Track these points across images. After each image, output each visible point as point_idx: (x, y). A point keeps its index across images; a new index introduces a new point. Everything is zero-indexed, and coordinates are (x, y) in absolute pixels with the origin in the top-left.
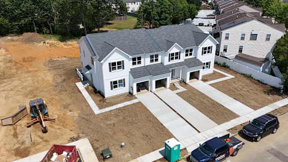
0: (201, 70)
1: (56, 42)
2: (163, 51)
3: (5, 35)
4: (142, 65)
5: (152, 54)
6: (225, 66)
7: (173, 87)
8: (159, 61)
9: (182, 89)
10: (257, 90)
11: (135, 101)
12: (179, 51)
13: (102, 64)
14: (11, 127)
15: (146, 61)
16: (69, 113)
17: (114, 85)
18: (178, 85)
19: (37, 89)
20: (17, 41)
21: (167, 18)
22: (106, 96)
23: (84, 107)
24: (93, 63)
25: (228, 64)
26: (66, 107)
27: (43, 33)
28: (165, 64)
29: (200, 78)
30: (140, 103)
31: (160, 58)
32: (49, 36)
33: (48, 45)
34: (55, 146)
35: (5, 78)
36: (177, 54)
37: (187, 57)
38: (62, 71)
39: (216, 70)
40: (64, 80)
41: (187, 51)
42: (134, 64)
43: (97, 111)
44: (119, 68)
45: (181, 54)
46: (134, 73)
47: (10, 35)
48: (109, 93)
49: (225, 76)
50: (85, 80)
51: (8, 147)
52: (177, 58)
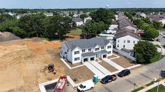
0: (107, 54)
1: (46, 41)
2: (93, 48)
3: (24, 38)
4: (85, 52)
5: (89, 48)
6: (117, 53)
7: (97, 61)
8: (92, 51)
9: (100, 61)
10: (127, 62)
11: (83, 65)
12: (99, 47)
13: (72, 52)
14: (43, 73)
15: (87, 51)
16: (61, 69)
17: (76, 59)
18: (98, 60)
19: (47, 60)
20: (30, 41)
21: (95, 32)
22: (73, 63)
23: (66, 67)
24: (68, 52)
25: (118, 52)
26: (59, 67)
27: (40, 37)
28: (94, 52)
29: (107, 57)
30: (85, 66)
31: (92, 50)
32: (43, 38)
33: (44, 43)
34: (61, 77)
35: (33, 57)
36: (98, 48)
37: (102, 50)
38: (54, 54)
39: (113, 54)
40: (56, 58)
41: (102, 47)
42: (83, 52)
43: (70, 68)
44: (78, 53)
45: (100, 49)
46: (83, 55)
47: (26, 38)
48: (74, 62)
49: (117, 57)
50: (64, 58)
51: (45, 78)
52: (98, 50)
